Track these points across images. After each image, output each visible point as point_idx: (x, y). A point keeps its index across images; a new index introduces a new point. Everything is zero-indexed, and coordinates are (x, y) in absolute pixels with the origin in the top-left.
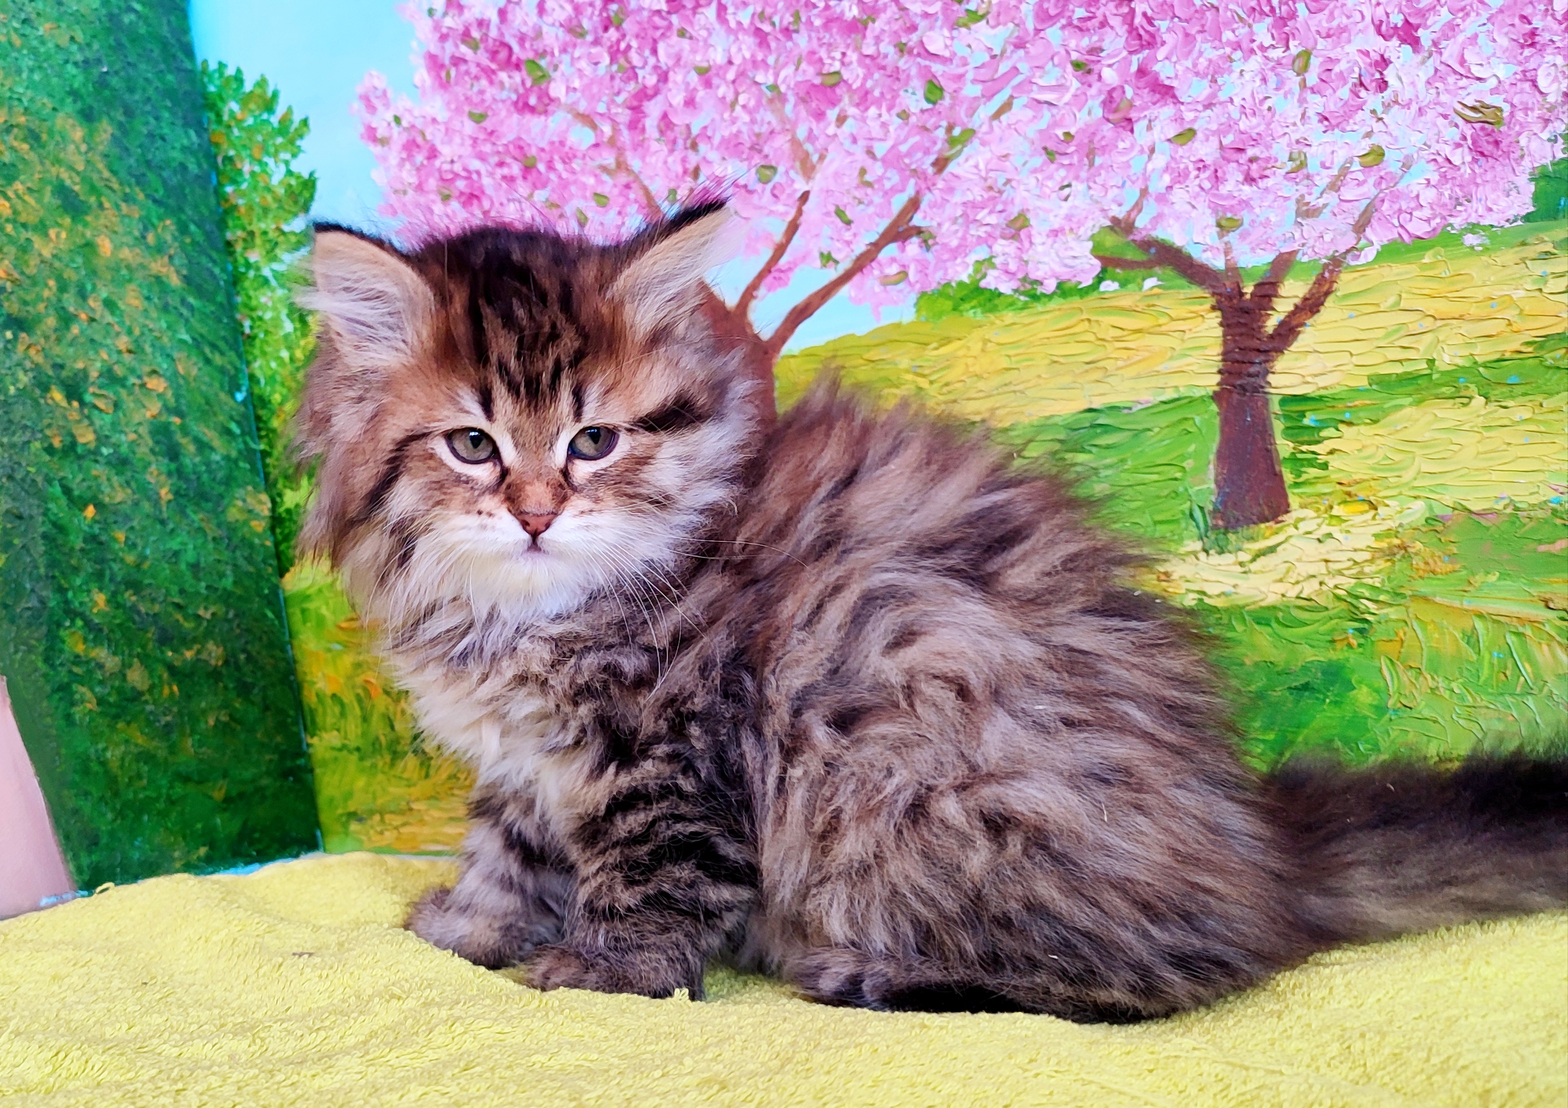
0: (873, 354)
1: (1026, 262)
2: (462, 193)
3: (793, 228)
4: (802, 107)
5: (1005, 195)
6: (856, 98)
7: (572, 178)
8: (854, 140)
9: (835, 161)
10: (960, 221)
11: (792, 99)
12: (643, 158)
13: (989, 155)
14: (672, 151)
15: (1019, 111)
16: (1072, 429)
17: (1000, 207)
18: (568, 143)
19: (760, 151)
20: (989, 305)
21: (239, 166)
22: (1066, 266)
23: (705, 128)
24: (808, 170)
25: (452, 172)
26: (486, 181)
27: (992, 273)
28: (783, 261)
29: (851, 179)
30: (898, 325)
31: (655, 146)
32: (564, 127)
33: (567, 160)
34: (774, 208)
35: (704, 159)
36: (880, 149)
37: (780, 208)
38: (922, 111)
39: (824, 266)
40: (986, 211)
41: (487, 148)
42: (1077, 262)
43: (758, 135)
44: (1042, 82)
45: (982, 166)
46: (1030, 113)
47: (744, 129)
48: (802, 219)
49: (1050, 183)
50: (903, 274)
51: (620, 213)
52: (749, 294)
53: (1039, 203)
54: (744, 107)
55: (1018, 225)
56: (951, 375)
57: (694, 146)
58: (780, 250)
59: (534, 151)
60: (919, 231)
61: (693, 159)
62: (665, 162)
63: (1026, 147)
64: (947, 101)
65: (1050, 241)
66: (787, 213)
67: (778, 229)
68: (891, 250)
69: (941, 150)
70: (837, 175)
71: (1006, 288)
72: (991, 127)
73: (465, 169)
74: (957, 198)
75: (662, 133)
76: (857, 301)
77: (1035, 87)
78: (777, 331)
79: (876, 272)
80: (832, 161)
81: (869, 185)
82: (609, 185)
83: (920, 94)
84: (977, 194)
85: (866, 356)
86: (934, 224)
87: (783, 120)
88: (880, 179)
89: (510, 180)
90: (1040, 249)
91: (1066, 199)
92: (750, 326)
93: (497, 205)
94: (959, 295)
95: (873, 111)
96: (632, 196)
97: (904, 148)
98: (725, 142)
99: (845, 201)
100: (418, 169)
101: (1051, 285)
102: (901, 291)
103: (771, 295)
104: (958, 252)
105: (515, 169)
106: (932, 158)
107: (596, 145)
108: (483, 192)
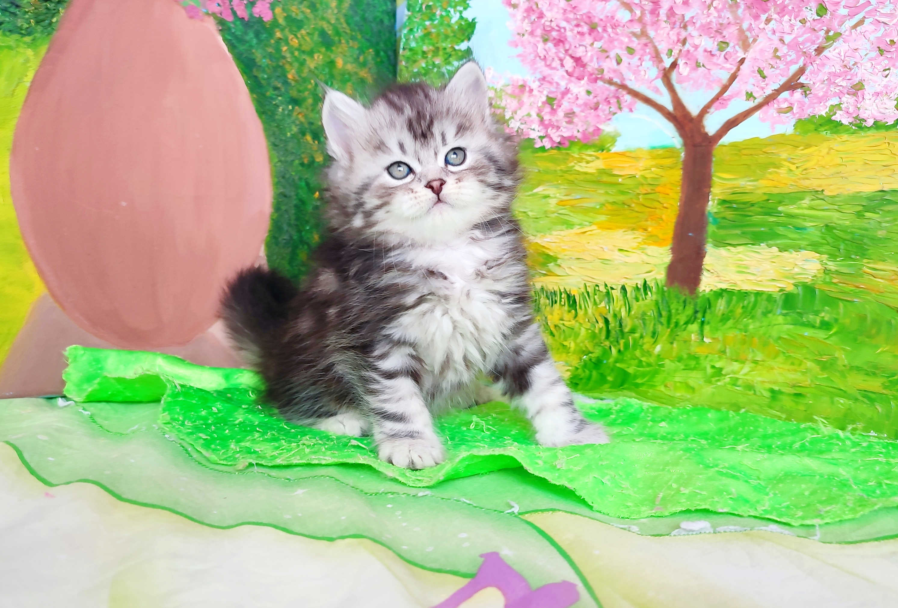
0: (768, 149)
1: (859, 108)
2: (554, 39)
3: (733, 78)
4: (747, 11)
5: (853, 71)
6: (778, 10)
7: (616, 37)
8: (774, 32)
9: (762, 43)
10: (826, 82)
11: (743, 6)
12: (656, 31)
13: (847, 48)
14: (672, 28)
15: (867, 25)
16: (870, 199)
17: (849, 77)
18: (616, 18)
19: (721, 33)
20: (835, 130)
21: (434, 11)
22: (880, 113)
23: (693, 17)
24: (746, 46)
25: (550, 26)
26: (569, 34)
27: (839, 113)
28: (726, 94)
29: (769, 54)
30: (783, 135)
31: (664, 25)
32: (615, 9)
33: (614, 27)
34: (725, 65)
35: (690, 34)
36: (788, 39)
37: (728, 66)
38: (814, 20)
39: (748, 99)
40: (841, 78)
41: (571, 16)
42: (888, 111)
43: (721, 24)
44: (882, 11)
45: (842, 54)
46: (873, 27)
47: (714, 20)
48: (740, 72)
49: (879, 67)
50: (790, 109)
51: (640, 59)
52: (705, 111)
53: (871, 77)
54: (715, 8)
55: (857, 88)
56: (809, 165)
57: (685, 27)
58: (725, 88)
59: (596, 20)
60: (802, 86)
61: (684, 34)
62: (668, 34)
63: (868, 46)
64: (828, 16)
65: (874, 98)
66: (731, 69)
67: (725, 77)
68: (785, 94)
69: (821, 43)
70: (762, 51)
71: (845, 121)
72: (851, 33)
73: (557, 26)
74: (827, 69)
75: (668, 17)
76: (763, 120)
77: (878, 14)
78: (718, 131)
79: (776, 106)
80: (760, 42)
81: (779, 58)
82: (635, 43)
83: (814, 11)
84: (838, 69)
85: (764, 150)
86: (812, 83)
87: (736, 17)
88: (785, 56)
89: (581, 34)
90: (867, 102)
91: (886, 77)
92: (703, 127)
93: (573, 47)
94: (819, 123)
95: (786, 18)
96: (648, 51)
97: (800, 40)
98: (702, 26)
99: (765, 65)
100: (532, 23)
101: (870, 122)
102: (787, 117)
103: (717, 111)
104: (822, 100)
105: (585, 29)
106: (816, 46)
107: (631, 21)
108: (566, 39)
